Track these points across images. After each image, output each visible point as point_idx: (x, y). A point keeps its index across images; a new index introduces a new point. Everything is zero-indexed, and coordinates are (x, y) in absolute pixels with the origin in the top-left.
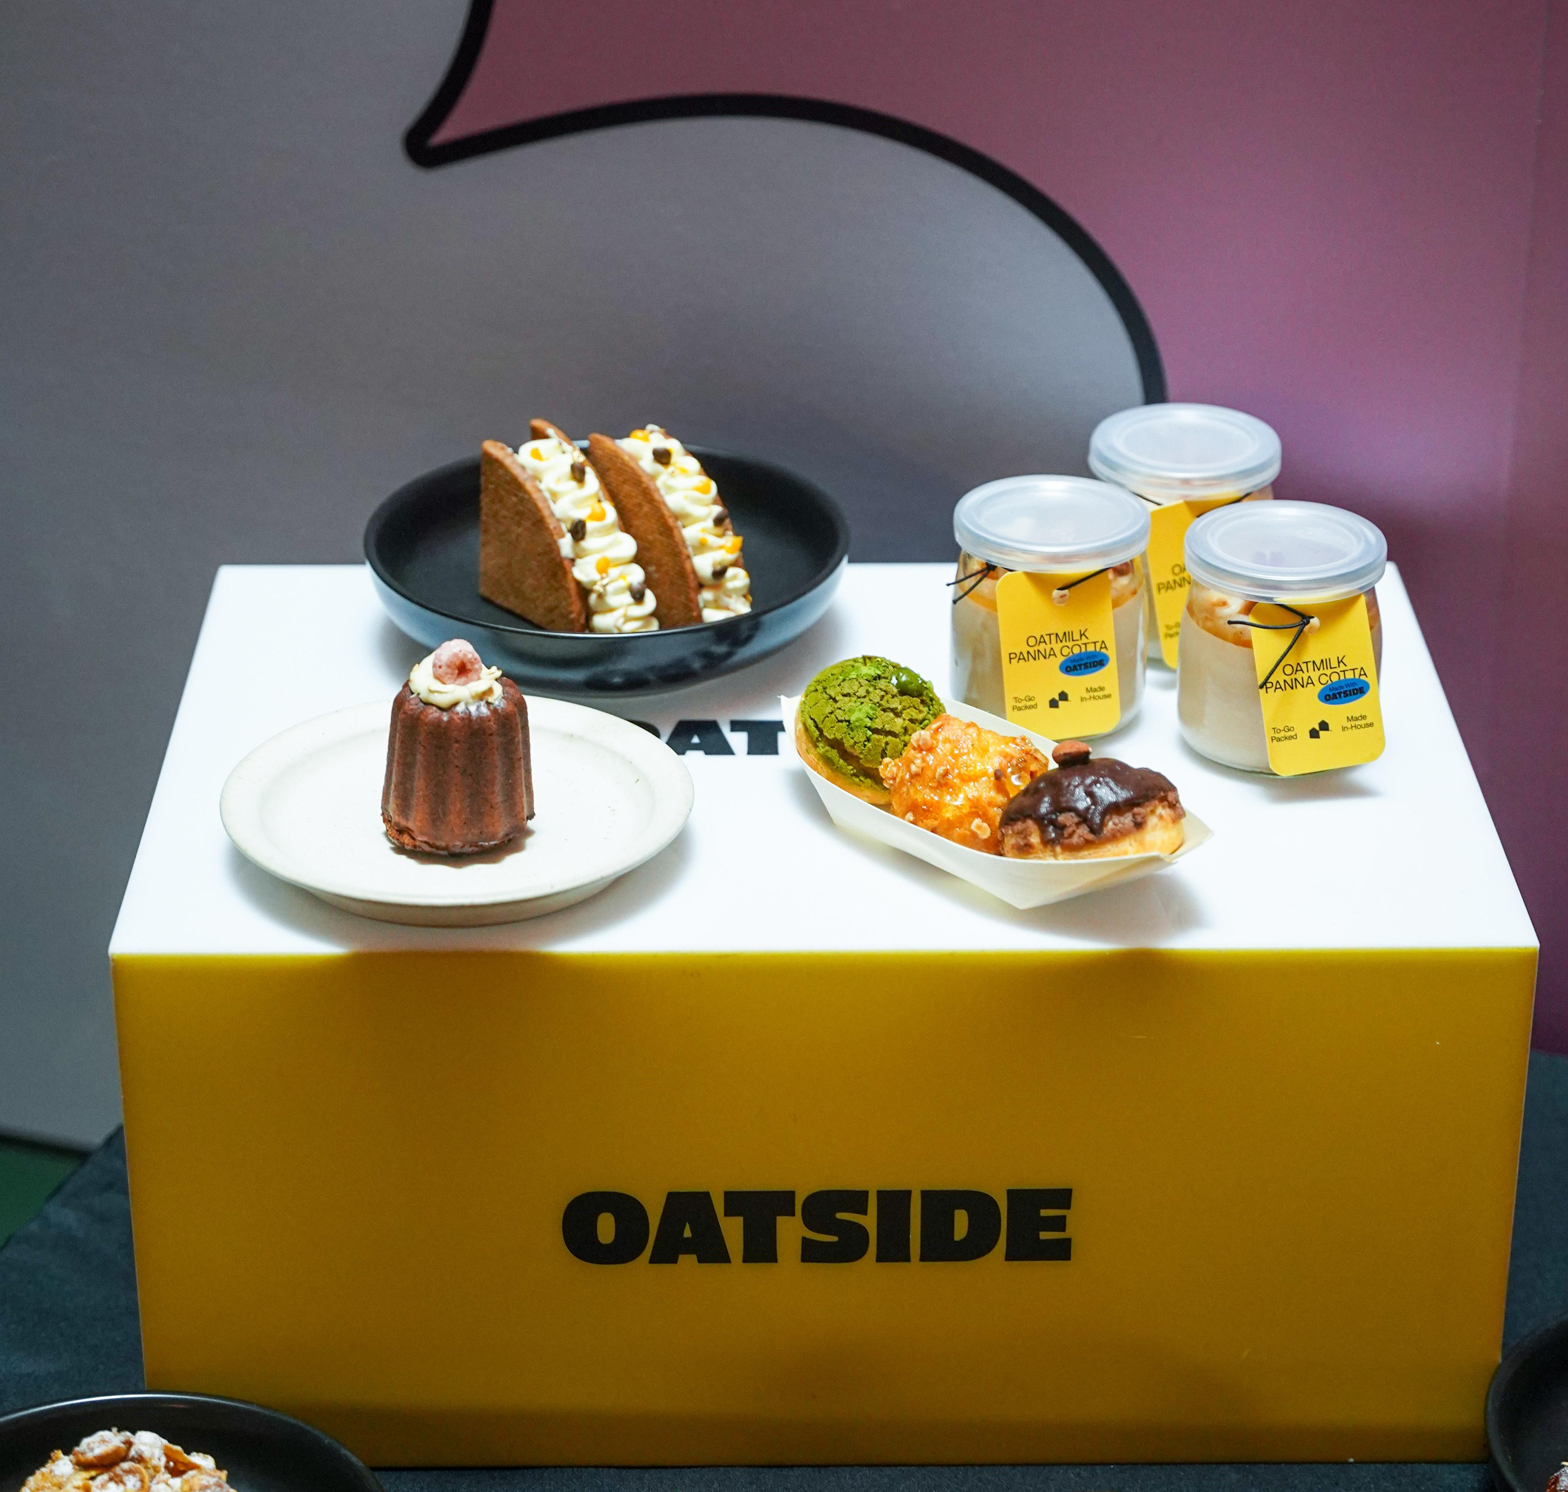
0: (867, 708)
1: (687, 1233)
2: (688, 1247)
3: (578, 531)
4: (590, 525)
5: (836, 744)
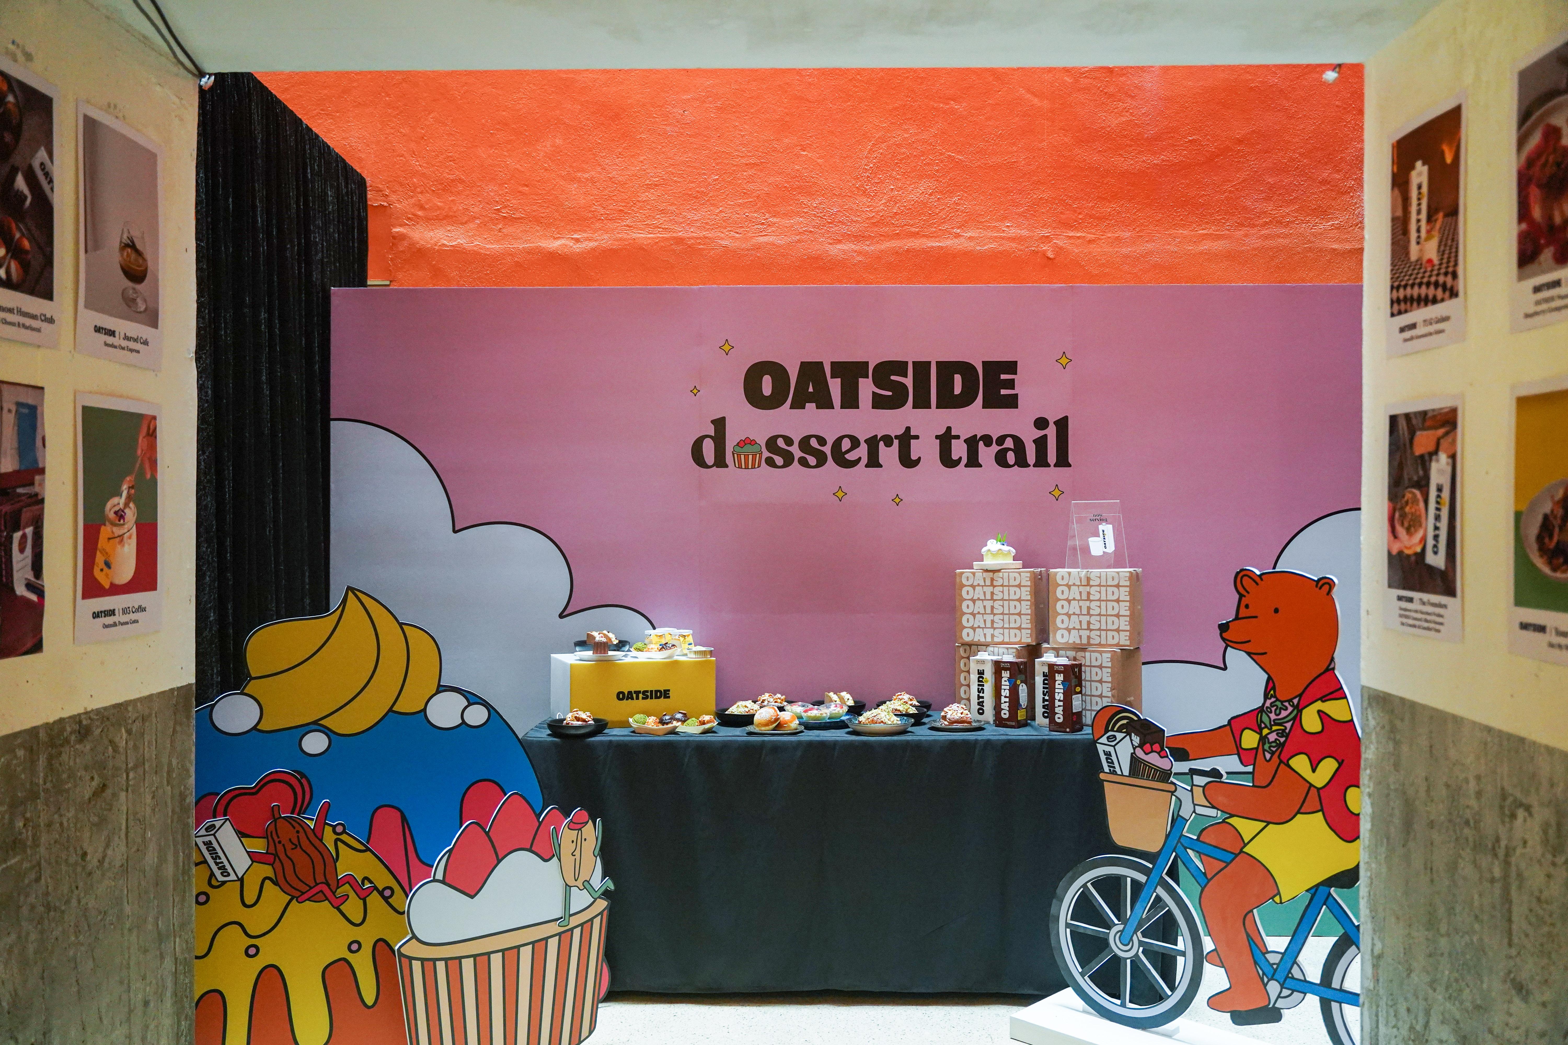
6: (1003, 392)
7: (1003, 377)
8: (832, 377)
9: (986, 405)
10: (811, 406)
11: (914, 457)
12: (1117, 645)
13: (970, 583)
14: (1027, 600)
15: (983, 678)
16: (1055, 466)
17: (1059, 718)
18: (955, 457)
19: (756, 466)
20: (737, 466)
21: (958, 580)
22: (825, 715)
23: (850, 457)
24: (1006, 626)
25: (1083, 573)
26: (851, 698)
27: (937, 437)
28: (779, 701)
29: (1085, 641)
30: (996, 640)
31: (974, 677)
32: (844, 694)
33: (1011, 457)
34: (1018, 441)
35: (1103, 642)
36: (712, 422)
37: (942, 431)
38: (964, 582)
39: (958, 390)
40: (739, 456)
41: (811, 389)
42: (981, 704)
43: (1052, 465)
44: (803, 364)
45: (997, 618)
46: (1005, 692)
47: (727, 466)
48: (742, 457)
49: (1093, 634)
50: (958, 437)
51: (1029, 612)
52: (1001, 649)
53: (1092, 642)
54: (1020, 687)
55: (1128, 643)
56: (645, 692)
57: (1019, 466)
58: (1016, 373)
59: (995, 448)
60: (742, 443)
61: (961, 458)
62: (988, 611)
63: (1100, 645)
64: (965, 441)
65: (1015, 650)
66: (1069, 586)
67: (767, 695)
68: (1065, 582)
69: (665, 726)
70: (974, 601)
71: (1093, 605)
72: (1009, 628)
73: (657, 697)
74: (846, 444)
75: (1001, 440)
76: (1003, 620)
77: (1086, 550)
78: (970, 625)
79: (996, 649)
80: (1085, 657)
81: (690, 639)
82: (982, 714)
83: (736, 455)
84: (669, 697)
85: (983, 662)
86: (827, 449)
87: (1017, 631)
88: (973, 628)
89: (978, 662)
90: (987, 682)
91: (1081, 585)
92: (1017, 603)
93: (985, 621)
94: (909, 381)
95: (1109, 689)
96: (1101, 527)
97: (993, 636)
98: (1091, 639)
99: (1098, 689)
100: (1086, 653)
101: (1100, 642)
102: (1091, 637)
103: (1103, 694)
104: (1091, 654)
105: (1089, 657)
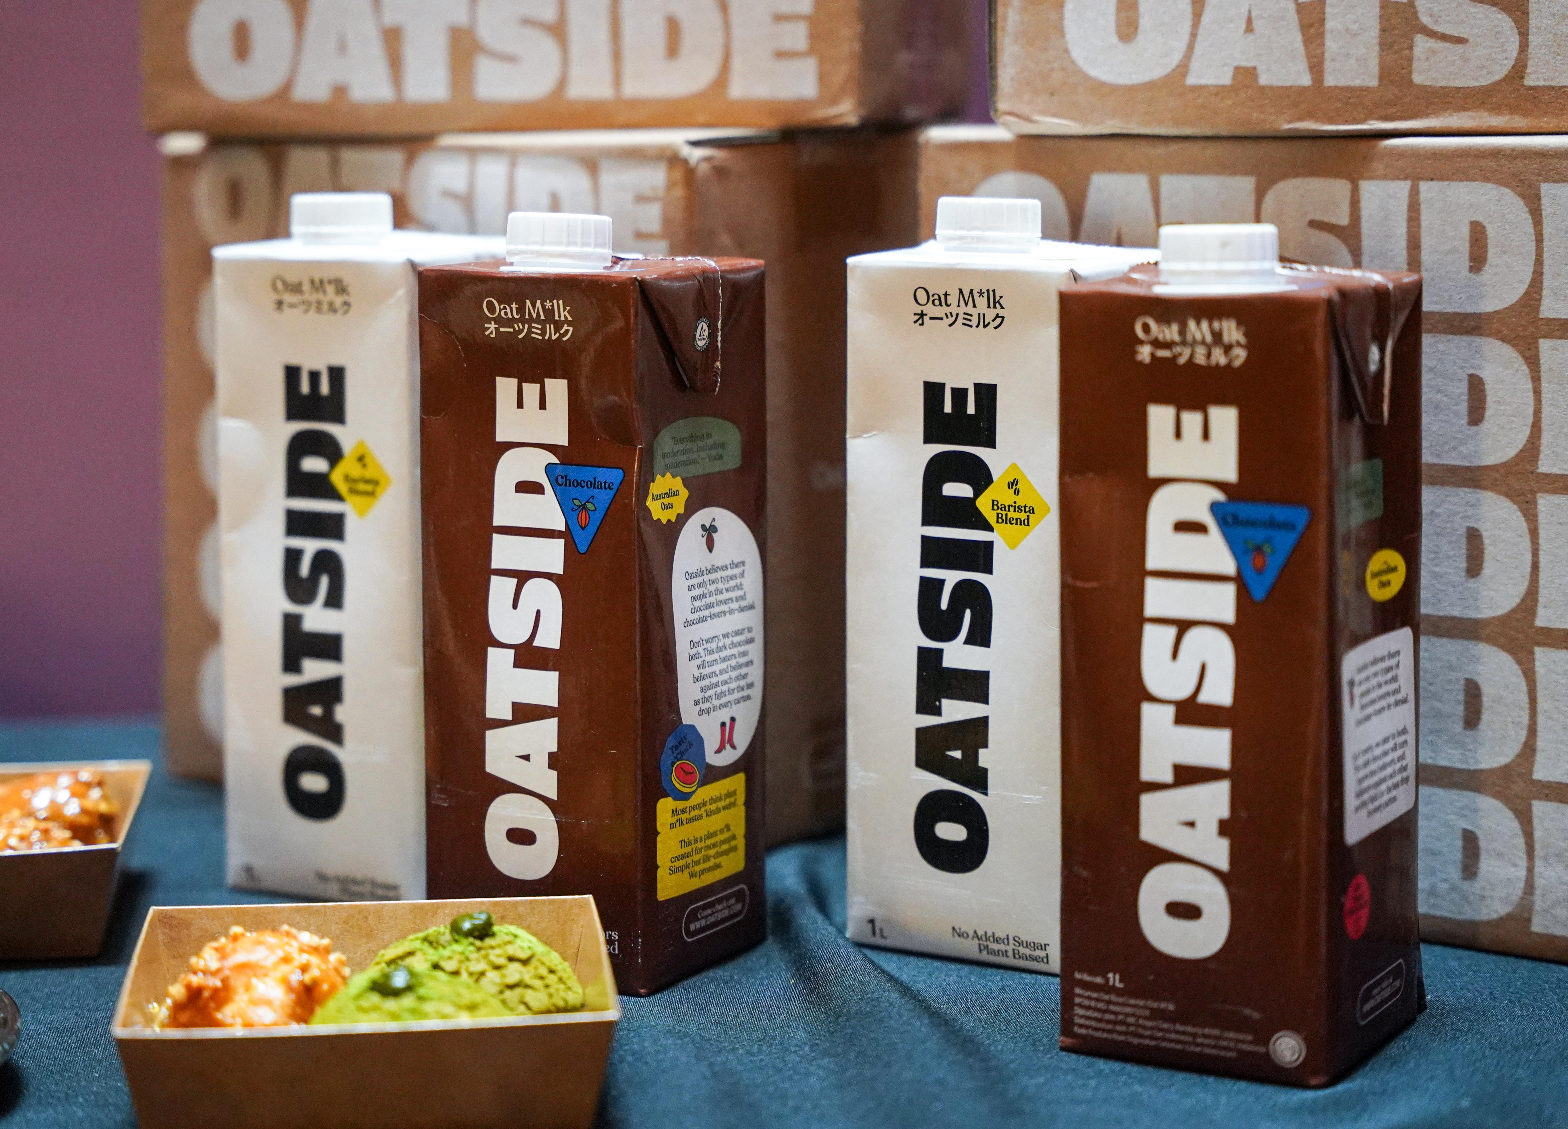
15: (331, 453)
29: (1353, 62)
30: (491, 86)
31: (249, 447)
42: (313, 708)
53: (1428, 66)
54: (693, 556)
63: (1512, 96)
97: (465, 52)
98: (1422, 43)
99: (1490, 551)
100: (1370, 189)
101: (1519, 70)
102: (1425, 20)
103: (1541, 611)
104: (1414, 194)
105: (1401, 229)
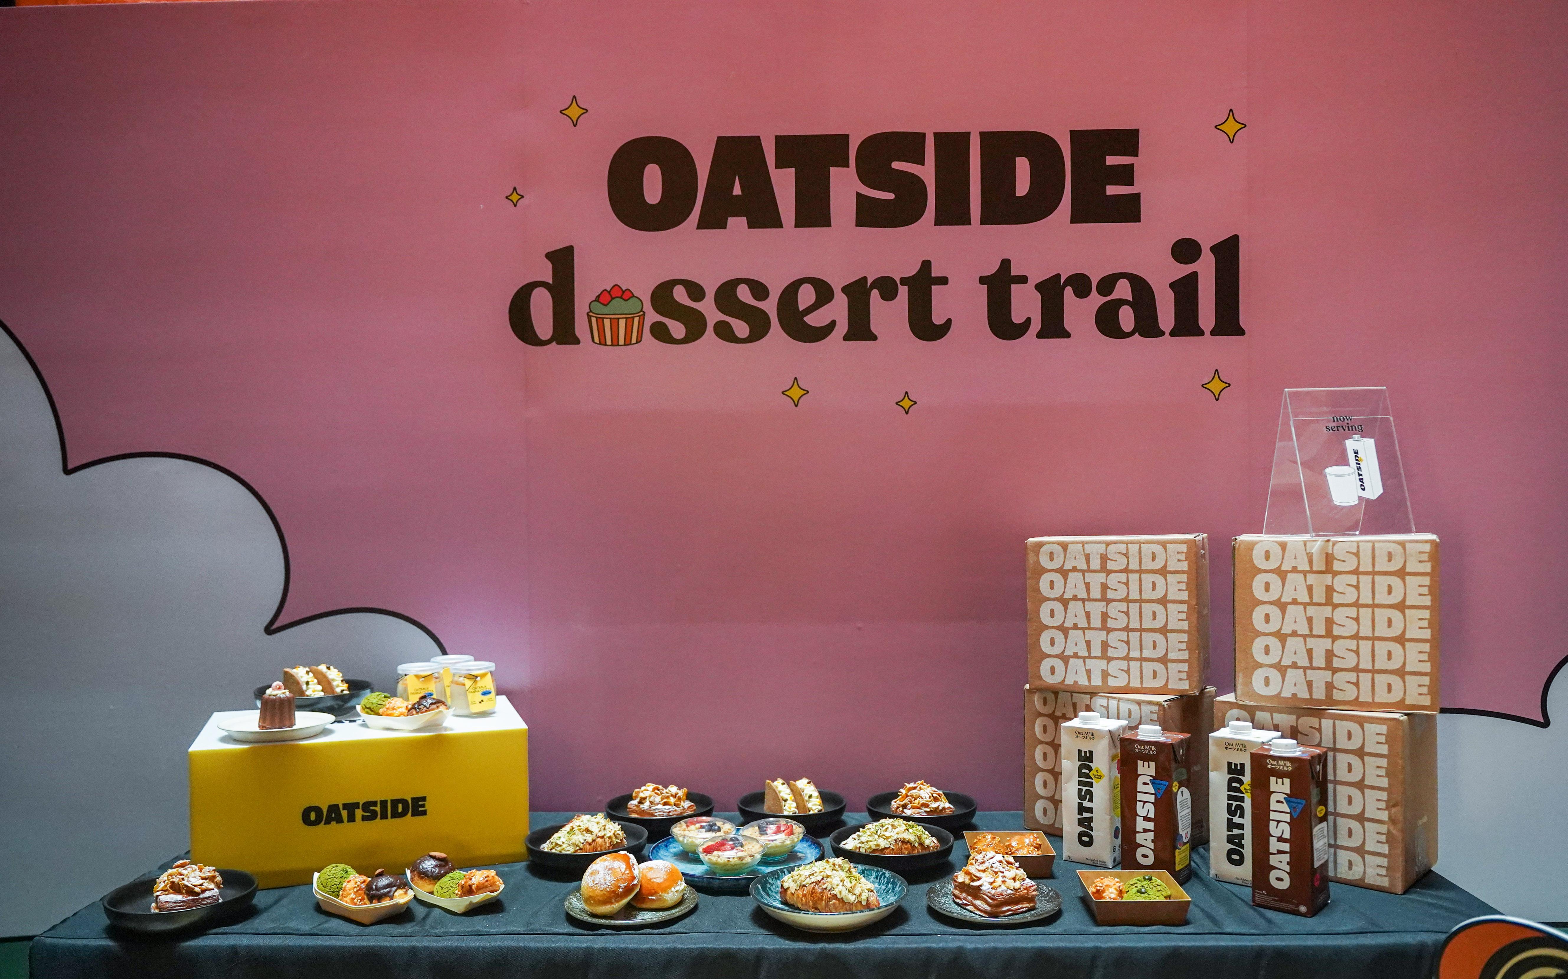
0: (376, 700)
1: (333, 816)
2: (333, 820)
3: (307, 683)
4: (310, 683)
5: (370, 708)
6: (1112, 190)
7: (1111, 160)
8: (777, 167)
9: (1077, 217)
10: (737, 224)
11: (938, 319)
12: (1400, 705)
13: (1056, 565)
14: (1181, 602)
15: (1090, 769)
16: (1213, 333)
17: (1279, 879)
18: (1017, 318)
19: (634, 340)
20: (597, 340)
21: (1031, 558)
22: (749, 860)
23: (815, 320)
24: (1135, 654)
25: (1316, 543)
26: (816, 794)
27: (983, 280)
28: (672, 800)
29: (1319, 693)
30: (1112, 682)
31: (1069, 766)
32: (803, 784)
33: (1127, 318)
34: (1140, 286)
35: (1365, 697)
36: (549, 256)
37: (992, 268)
38: (1044, 561)
39: (1022, 187)
40: (600, 321)
41: (737, 191)
42: (1086, 823)
43: (1207, 332)
44: (722, 142)
45: (1114, 639)
46: (1146, 807)
47: (577, 341)
48: (607, 323)
49: (1340, 679)
50: (1023, 280)
51: (1185, 625)
52: (1126, 703)
53: (1337, 695)
54: (1179, 798)
55: (1426, 701)
56: (367, 806)
57: (1141, 335)
58: (1136, 154)
59: (1096, 300)
60: (606, 297)
61: (1029, 320)
62: (1096, 622)
63: (1356, 703)
64: (1038, 287)
65: (1156, 708)
66: (1282, 574)
67: (650, 787)
68: (1273, 564)
69: (376, 905)
70: (1064, 602)
71: (1340, 615)
72: (1142, 659)
73: (396, 815)
74: (806, 296)
75: (1107, 284)
76: (1127, 643)
77: (1320, 491)
78: (1057, 650)
79: (1113, 704)
80: (1319, 730)
81: (488, 683)
82: (1089, 844)
83: (594, 320)
84: (424, 813)
85: (1090, 735)
86: (770, 306)
87: (1159, 667)
88: (1065, 659)
89: (1079, 733)
90: (1100, 777)
91: (1312, 572)
92: (1159, 608)
93: (1088, 643)
94: (927, 172)
95: (1383, 805)
96: (1351, 444)
97: (1105, 674)
98: (1335, 690)
99: (1354, 801)
100: (1324, 721)
101: (1357, 698)
102: (1336, 686)
103: (1366, 814)
104: (1334, 723)
105: (1331, 730)
